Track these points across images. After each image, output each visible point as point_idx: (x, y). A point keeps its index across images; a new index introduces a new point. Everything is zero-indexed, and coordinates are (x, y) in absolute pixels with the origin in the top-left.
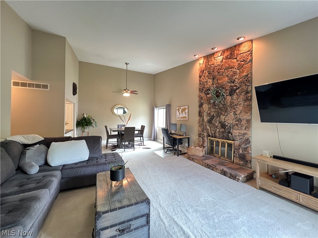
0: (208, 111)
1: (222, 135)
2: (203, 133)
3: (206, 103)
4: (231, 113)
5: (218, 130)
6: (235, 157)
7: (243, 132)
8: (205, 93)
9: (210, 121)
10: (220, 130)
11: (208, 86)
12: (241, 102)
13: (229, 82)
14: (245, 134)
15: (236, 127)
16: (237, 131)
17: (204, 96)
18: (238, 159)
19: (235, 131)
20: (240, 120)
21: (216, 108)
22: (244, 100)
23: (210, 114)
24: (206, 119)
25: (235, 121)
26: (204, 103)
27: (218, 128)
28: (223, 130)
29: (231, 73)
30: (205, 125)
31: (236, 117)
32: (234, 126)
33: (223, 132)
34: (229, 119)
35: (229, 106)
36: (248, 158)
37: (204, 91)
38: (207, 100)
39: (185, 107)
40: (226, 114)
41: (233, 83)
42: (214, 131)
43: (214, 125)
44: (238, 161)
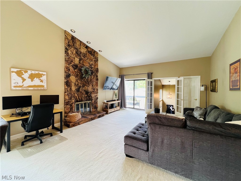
0: (76, 82)
1: (86, 99)
2: (71, 101)
3: (74, 75)
4: (91, 85)
5: (83, 96)
6: (92, 109)
7: (96, 95)
8: (73, 67)
9: (78, 90)
10: (84, 96)
11: (76, 63)
12: (95, 80)
13: (90, 67)
14: (96, 96)
15: (93, 93)
16: (94, 95)
17: (72, 69)
18: (94, 109)
19: (93, 95)
20: (94, 89)
21: (82, 81)
22: (96, 80)
23: (78, 85)
24: (74, 88)
25: (93, 90)
26: (71, 75)
27: (84, 94)
28: (86, 95)
29: (91, 63)
30: (72, 93)
31: (93, 87)
32: (92, 92)
33: (86, 97)
34: (90, 89)
35: (90, 81)
36: (97, 107)
37: (72, 64)
38: (75, 73)
39: (41, 73)
40: (89, 86)
41: (92, 69)
42: (81, 97)
43: (81, 92)
44: (94, 110)
